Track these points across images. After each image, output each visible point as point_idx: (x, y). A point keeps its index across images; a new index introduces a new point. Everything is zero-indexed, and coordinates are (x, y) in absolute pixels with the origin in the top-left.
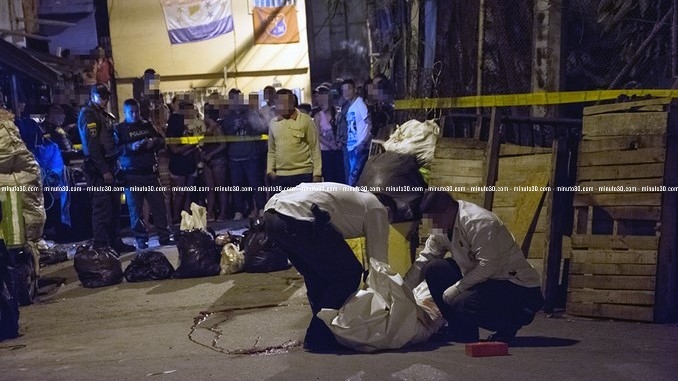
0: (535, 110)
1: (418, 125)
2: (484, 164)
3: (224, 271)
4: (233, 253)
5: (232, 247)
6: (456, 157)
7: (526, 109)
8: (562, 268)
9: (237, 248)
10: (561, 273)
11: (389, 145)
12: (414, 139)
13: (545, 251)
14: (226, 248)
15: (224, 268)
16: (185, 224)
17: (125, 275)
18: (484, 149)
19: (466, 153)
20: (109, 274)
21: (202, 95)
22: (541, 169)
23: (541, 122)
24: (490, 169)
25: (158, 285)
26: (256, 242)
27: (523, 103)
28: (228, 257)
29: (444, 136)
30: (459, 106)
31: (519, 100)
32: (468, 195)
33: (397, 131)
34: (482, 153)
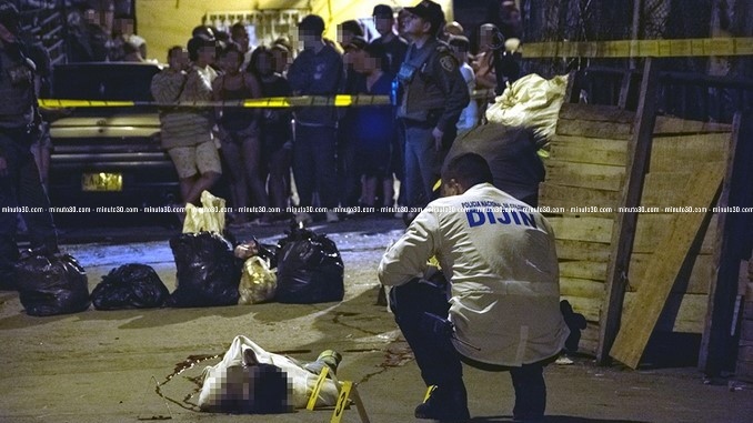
0: (714, 63)
1: (540, 82)
2: (630, 146)
3: (244, 299)
4: (260, 272)
5: (258, 262)
6: (589, 134)
7: (703, 61)
8: (736, 311)
9: (266, 265)
10: (735, 317)
11: (494, 112)
12: (531, 104)
13: (711, 283)
14: (249, 263)
15: (245, 293)
16: (192, 224)
17: (92, 298)
18: (630, 123)
19: (603, 128)
20: (67, 295)
22: (713, 156)
23: (719, 83)
24: (637, 155)
25: (139, 316)
26: (295, 254)
27: (698, 52)
28: (251, 278)
29: (571, 102)
30: (606, 55)
31: (692, 48)
32: (604, 192)
33: (507, 91)
34: (627, 128)
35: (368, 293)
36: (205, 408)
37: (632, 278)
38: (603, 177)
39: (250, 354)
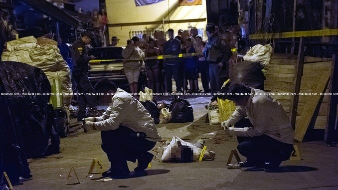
0: (324, 38)
1: (261, 47)
2: (296, 67)
3: (161, 122)
4: (166, 113)
5: (165, 110)
6: (281, 63)
7: (319, 38)
8: (337, 121)
9: (168, 110)
10: (336, 123)
11: (246, 57)
12: (259, 54)
13: (327, 112)
14: (162, 110)
15: (161, 120)
16: (142, 98)
18: (296, 59)
19: (286, 61)
21: (152, 33)
22: (326, 69)
23: (326, 45)
24: (299, 70)
26: (177, 107)
27: (317, 35)
28: (163, 115)
29: (275, 52)
30: (283, 37)
31: (315, 33)
32: (287, 83)
33: (250, 50)
34: (295, 61)
35: (201, 119)
36: (164, 161)
37: (298, 111)
38: (287, 78)
39: (179, 142)
